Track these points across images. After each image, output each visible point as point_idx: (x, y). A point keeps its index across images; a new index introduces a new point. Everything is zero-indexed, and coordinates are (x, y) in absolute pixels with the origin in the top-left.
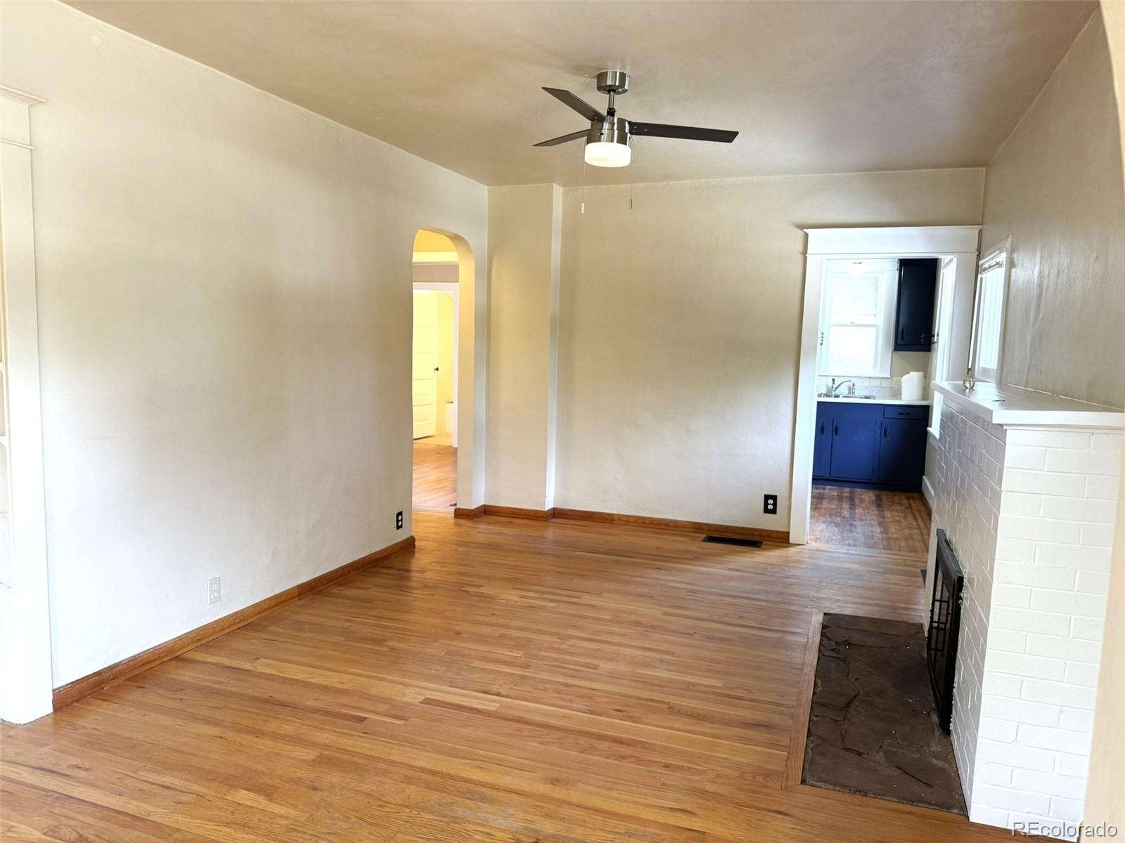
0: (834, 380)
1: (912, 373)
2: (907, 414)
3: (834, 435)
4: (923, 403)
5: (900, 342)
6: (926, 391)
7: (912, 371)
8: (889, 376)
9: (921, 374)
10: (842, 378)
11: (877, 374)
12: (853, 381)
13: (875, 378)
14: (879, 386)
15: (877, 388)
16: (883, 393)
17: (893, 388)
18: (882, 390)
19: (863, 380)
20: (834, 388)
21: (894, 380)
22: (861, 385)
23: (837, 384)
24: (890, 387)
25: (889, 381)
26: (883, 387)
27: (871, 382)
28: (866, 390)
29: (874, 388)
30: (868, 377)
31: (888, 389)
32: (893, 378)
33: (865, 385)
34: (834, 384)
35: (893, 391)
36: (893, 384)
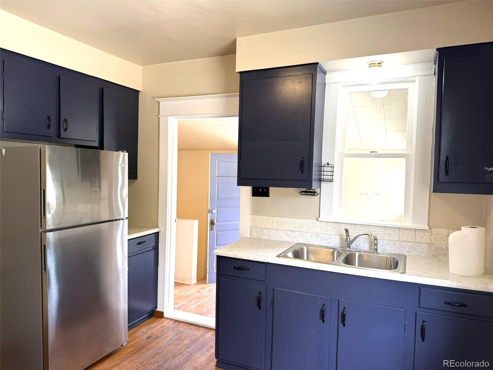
0: (347, 231)
3: (341, 325)
5: (443, 177)
8: (427, 228)
12: (374, 232)
13: (406, 229)
14: (412, 240)
15: (410, 244)
16: (418, 251)
17: (433, 244)
18: (416, 247)
19: (389, 231)
20: (348, 242)
21: (434, 232)
22: (386, 238)
23: (352, 235)
24: (429, 244)
25: (426, 234)
26: (418, 243)
27: (401, 235)
28: (394, 244)
29: (405, 243)
30: (396, 228)
31: (425, 245)
32: (433, 230)
33: (391, 239)
34: (348, 236)
35: (433, 249)
36: (433, 239)
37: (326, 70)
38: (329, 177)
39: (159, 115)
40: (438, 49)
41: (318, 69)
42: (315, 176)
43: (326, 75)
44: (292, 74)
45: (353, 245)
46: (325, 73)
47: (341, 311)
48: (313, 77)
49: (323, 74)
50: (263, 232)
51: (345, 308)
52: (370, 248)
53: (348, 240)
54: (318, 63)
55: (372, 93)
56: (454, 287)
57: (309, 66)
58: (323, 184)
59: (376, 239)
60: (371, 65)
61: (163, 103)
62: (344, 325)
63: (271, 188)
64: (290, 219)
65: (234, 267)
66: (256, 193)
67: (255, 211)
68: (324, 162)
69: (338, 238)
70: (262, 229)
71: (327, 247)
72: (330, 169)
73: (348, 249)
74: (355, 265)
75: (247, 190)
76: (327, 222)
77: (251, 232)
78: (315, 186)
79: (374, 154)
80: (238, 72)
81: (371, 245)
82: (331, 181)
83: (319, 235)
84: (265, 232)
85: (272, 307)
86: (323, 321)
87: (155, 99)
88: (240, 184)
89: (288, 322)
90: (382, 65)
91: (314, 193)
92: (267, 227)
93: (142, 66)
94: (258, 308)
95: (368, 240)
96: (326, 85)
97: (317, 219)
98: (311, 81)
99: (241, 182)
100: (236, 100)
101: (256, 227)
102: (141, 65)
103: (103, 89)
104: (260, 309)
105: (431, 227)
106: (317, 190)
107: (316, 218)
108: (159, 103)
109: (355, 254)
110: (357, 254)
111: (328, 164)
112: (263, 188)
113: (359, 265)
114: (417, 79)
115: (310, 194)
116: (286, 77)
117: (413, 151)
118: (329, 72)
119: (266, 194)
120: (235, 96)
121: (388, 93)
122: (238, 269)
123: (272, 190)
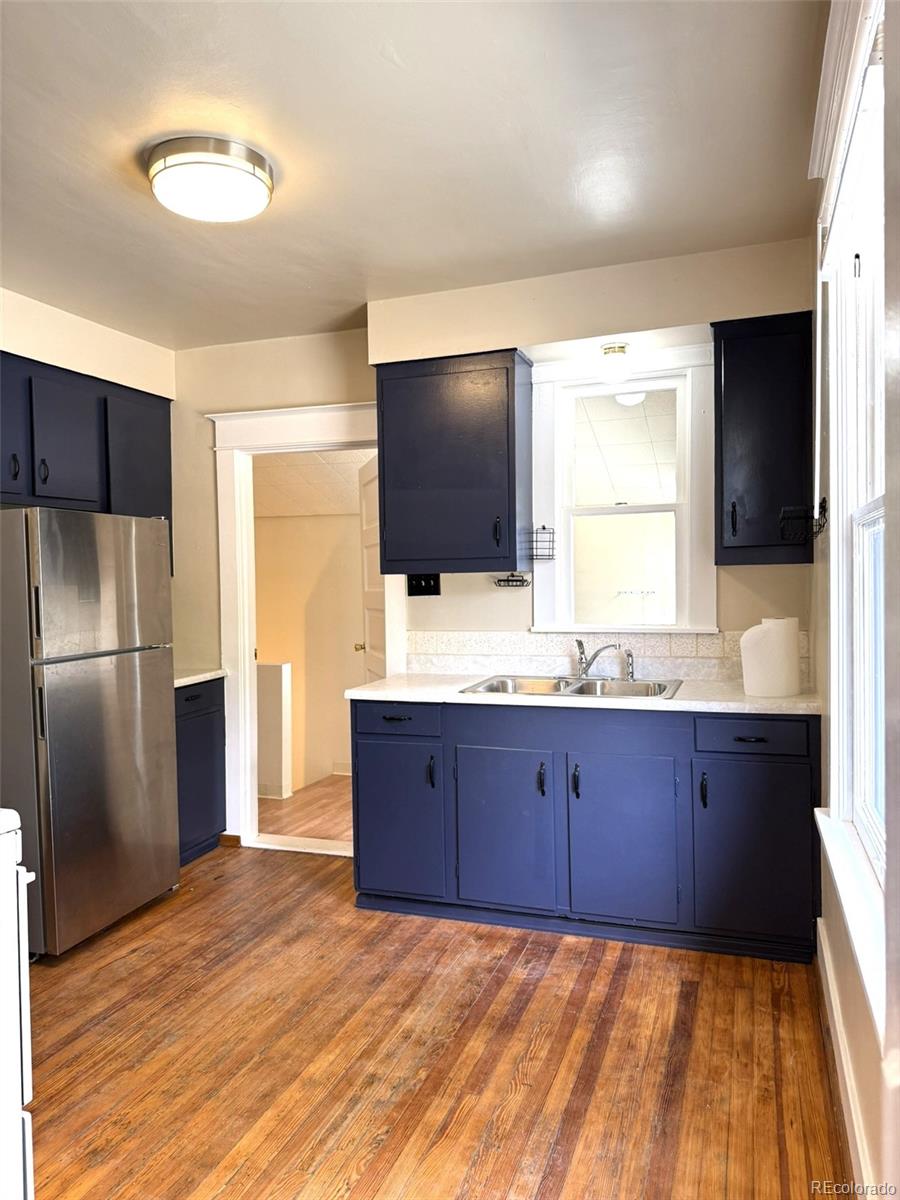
0: (580, 644)
1: (768, 623)
2: (760, 740)
3: (573, 795)
4: (802, 708)
5: (729, 539)
6: (810, 672)
7: (768, 617)
8: (716, 631)
9: (794, 621)
10: (603, 638)
11: (686, 626)
12: (627, 644)
13: (681, 635)
14: (694, 654)
15: (689, 661)
16: (703, 672)
17: (727, 658)
18: (700, 666)
19: (653, 642)
20: (584, 664)
21: (728, 638)
22: (648, 653)
23: (589, 653)
24: (720, 658)
25: (716, 641)
26: (702, 657)
27: (673, 646)
28: (662, 664)
29: (680, 660)
30: (665, 634)
31: (714, 661)
32: (726, 633)
33: (658, 654)
34: (582, 653)
35: (727, 666)
36: (727, 649)
37: (532, 359)
38: (546, 552)
39: (215, 446)
40: (712, 324)
41: (517, 358)
42: (520, 550)
43: (533, 368)
44: (470, 368)
45: (593, 670)
46: (529, 364)
47: (571, 771)
48: (509, 373)
49: (525, 366)
50: (431, 662)
51: (577, 766)
52: (622, 673)
53: (584, 660)
54: (516, 349)
55: (619, 399)
56: (746, 712)
57: (500, 354)
58: (537, 566)
59: (630, 655)
60: (608, 350)
61: (222, 423)
62: (578, 796)
63: (443, 576)
64: (481, 633)
65: (384, 718)
66: (414, 589)
67: (416, 623)
68: (537, 525)
69: (566, 661)
70: (430, 657)
71: (549, 678)
72: (547, 537)
73: (584, 676)
74: (596, 694)
75: (397, 583)
76: (547, 633)
77: (408, 663)
78: (521, 567)
79: (622, 508)
80: (373, 365)
81: (623, 669)
82: (551, 557)
83: (535, 658)
84: (435, 660)
85: (454, 782)
86: (543, 793)
87: (206, 416)
88: (384, 571)
89: (484, 802)
90: (626, 349)
91: (522, 582)
92: (439, 652)
93: (175, 350)
94: (430, 785)
95: (619, 660)
96: (534, 386)
97: (530, 630)
98: (505, 381)
99: (388, 566)
100: (372, 415)
101: (419, 654)
102: (171, 348)
103: (105, 400)
104: (433, 786)
105: (722, 630)
106: (528, 577)
107: (526, 629)
108: (214, 422)
109: (596, 684)
110: (599, 683)
111: (544, 528)
112: (427, 578)
113: (603, 693)
114: (689, 372)
115: (515, 583)
116: (460, 375)
117: (686, 501)
118: (537, 362)
119: (434, 590)
120: (369, 406)
121: (646, 397)
122: (391, 719)
123: (445, 579)
